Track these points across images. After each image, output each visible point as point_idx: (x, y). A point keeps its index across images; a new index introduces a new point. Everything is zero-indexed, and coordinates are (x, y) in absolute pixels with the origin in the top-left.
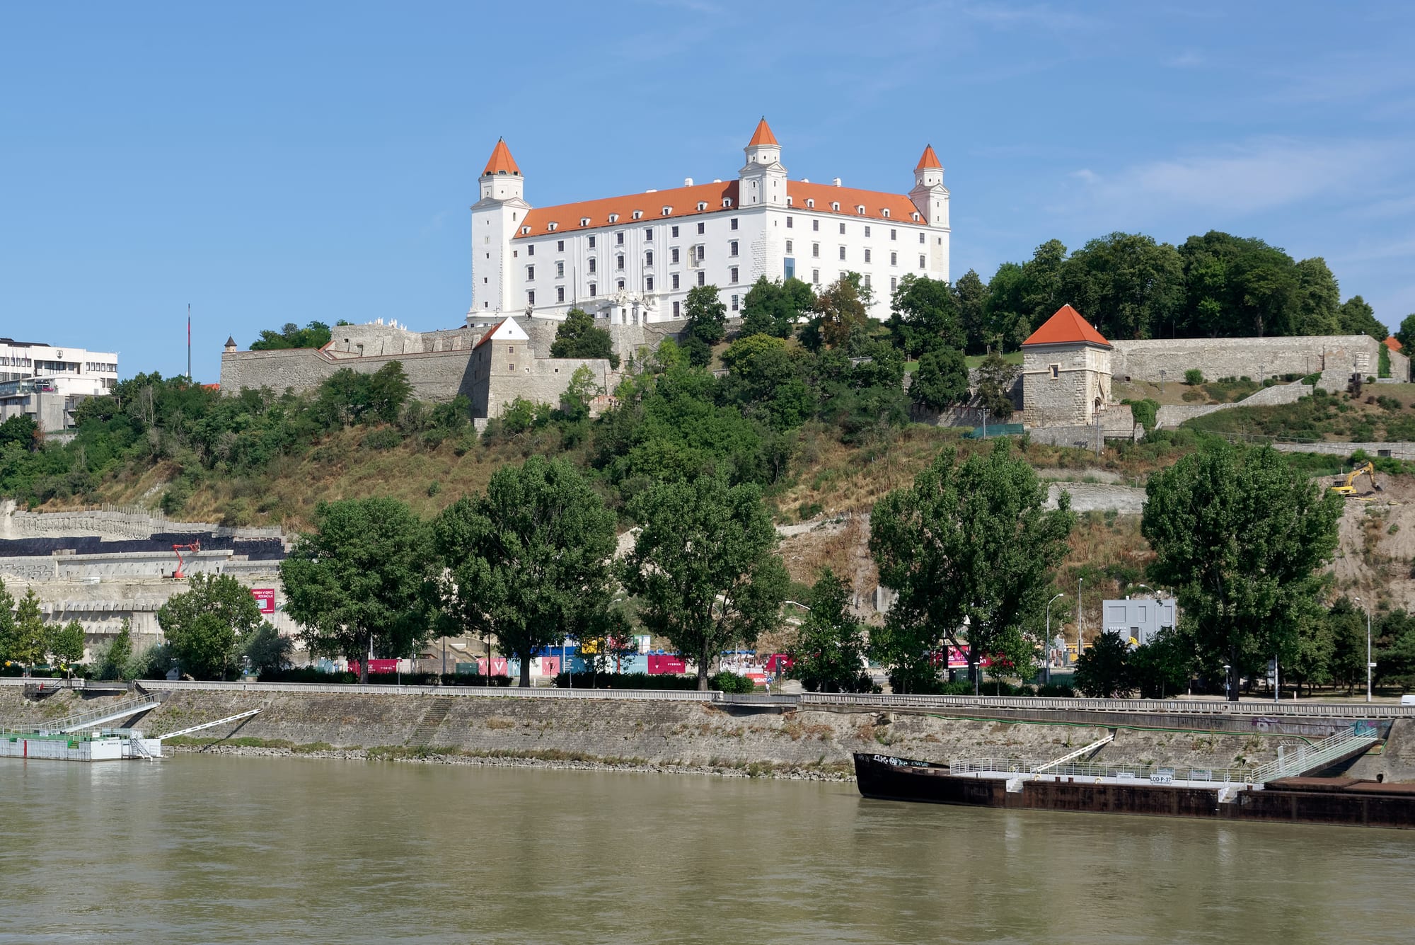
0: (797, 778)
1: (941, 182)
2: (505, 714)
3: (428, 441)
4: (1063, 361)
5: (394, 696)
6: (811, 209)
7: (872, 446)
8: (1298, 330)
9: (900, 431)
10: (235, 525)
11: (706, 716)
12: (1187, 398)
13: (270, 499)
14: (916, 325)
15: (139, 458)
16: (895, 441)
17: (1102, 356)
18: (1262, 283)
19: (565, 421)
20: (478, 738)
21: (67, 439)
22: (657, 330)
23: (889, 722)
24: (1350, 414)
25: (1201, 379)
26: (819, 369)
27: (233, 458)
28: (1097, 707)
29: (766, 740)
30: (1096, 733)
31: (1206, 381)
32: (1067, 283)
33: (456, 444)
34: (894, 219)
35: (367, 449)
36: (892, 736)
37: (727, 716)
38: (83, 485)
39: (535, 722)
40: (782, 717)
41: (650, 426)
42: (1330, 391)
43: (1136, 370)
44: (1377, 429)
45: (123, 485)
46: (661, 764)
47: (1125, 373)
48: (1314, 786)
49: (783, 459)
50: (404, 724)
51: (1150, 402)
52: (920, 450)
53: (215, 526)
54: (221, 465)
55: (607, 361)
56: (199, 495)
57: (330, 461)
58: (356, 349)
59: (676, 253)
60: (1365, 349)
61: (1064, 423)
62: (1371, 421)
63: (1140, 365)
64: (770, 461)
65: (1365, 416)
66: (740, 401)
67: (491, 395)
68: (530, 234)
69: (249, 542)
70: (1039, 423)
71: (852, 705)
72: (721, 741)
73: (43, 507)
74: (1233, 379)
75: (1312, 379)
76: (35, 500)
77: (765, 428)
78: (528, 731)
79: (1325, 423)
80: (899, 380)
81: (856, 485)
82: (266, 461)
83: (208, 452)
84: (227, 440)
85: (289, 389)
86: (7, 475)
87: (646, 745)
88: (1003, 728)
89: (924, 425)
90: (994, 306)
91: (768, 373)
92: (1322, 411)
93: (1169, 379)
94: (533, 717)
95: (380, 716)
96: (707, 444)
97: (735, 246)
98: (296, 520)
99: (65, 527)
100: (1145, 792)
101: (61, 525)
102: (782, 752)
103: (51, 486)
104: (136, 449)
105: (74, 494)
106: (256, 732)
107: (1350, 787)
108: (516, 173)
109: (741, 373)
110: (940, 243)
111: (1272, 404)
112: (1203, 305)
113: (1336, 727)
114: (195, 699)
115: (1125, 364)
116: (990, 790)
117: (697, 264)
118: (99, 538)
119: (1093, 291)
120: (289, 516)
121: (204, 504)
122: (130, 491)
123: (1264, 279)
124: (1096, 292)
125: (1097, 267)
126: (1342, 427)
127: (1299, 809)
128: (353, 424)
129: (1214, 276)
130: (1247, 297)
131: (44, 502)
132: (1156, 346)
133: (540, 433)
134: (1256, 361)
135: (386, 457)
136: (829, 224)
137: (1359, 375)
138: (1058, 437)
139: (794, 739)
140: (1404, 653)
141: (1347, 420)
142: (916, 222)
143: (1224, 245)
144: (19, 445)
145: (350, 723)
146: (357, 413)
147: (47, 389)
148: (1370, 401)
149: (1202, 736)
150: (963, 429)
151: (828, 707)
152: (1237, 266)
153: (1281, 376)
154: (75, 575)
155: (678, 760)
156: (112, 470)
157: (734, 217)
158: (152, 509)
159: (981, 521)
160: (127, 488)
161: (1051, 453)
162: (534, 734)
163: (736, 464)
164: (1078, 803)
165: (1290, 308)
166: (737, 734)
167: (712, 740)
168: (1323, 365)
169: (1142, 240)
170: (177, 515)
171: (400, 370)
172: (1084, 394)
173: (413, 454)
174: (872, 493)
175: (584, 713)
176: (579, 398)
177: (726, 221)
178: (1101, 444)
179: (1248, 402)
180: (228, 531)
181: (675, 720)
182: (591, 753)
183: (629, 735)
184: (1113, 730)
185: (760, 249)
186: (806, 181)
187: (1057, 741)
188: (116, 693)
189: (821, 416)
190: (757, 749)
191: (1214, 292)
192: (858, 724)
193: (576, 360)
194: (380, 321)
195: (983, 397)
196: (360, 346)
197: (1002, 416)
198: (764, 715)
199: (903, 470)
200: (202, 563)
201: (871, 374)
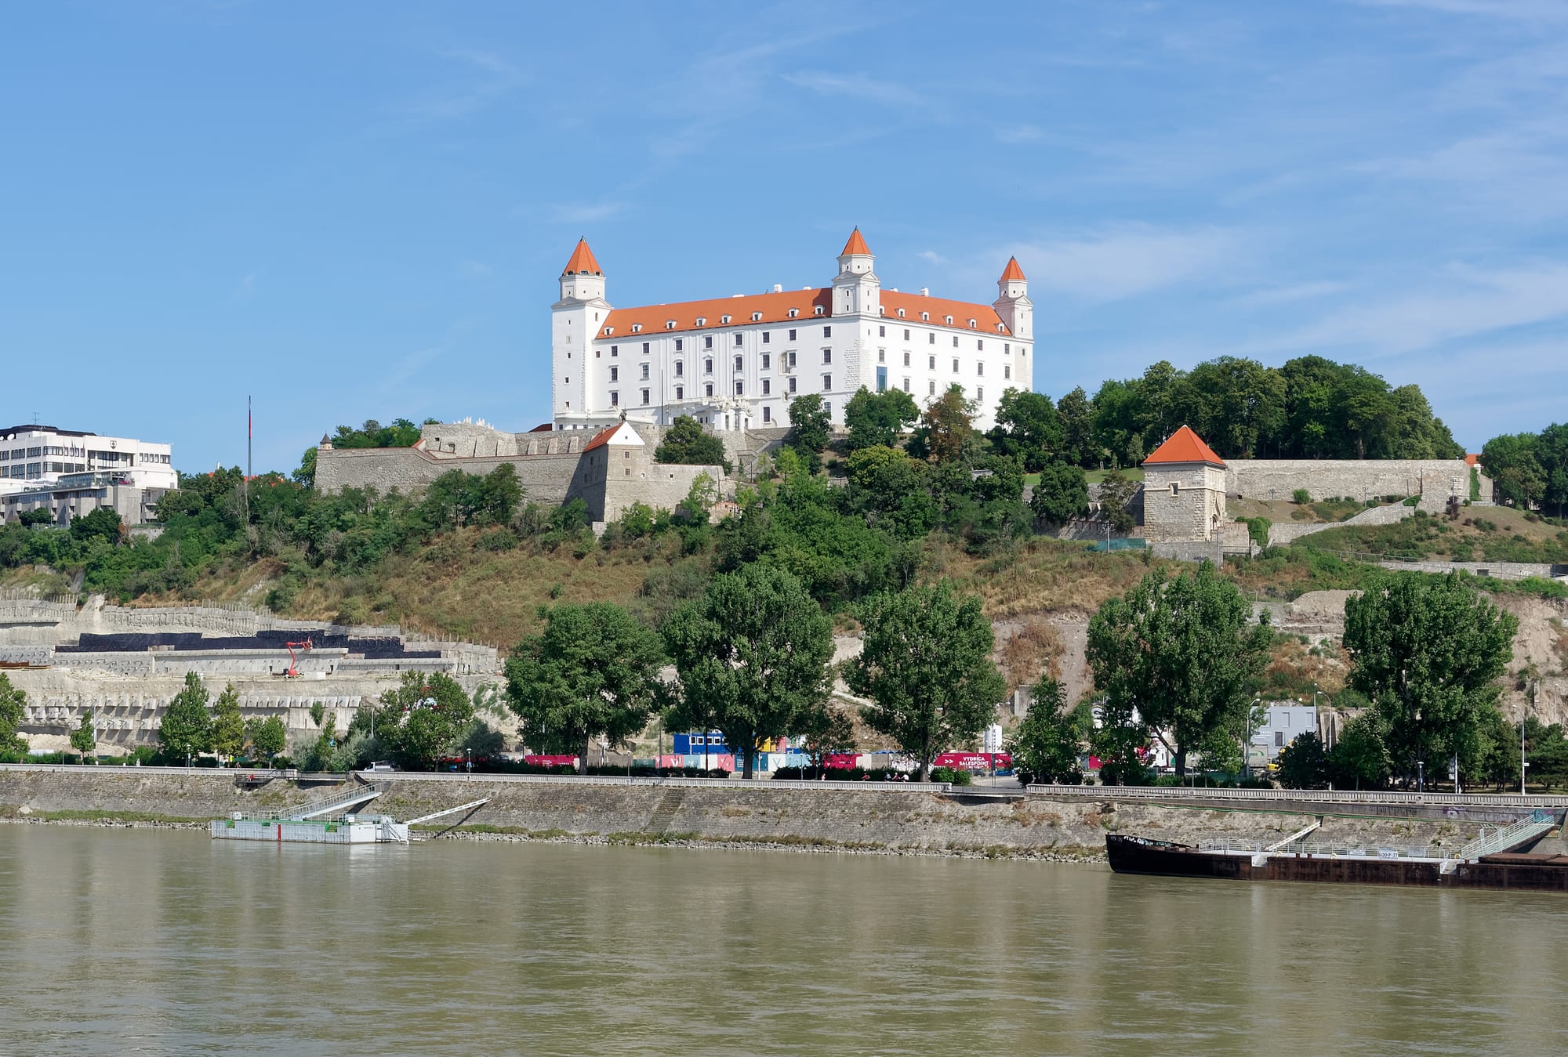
0: (1033, 859)
1: (1025, 294)
2: (739, 803)
3: (545, 543)
4: (1182, 480)
5: (624, 786)
6: (902, 319)
7: (998, 557)
8: (1395, 453)
9: (1024, 543)
10: (350, 623)
11: (937, 806)
12: (1296, 516)
13: (385, 598)
14: (1019, 437)
15: (237, 554)
16: (1020, 553)
17: (1218, 475)
18: (1365, 409)
19: (686, 527)
20: (715, 825)
21: (154, 534)
22: (759, 436)
23: (1113, 810)
24: (1449, 535)
25: (1307, 498)
26: (941, 481)
27: (341, 557)
28: (1303, 798)
29: (998, 827)
30: (1305, 820)
31: (1312, 501)
32: (1178, 404)
33: (574, 546)
34: (980, 330)
35: (483, 550)
36: (1118, 823)
37: (958, 806)
38: (178, 580)
39: (770, 811)
40: (1011, 806)
41: (777, 533)
42: (1430, 512)
43: (1246, 489)
44: (1475, 550)
45: (222, 582)
46: (900, 848)
47: (1236, 491)
48: (1522, 860)
49: (912, 568)
50: (639, 813)
51: (1262, 519)
52: (1046, 562)
53: (328, 624)
54: (329, 563)
55: (720, 468)
56: (308, 593)
57: (444, 561)
58: (449, 449)
59: (766, 358)
60: (1460, 473)
61: (1183, 539)
62: (1469, 542)
63: (1250, 483)
64: (900, 569)
65: (1464, 537)
66: (865, 511)
67: (607, 499)
68: (615, 334)
69: (366, 641)
70: (1159, 538)
71: (1076, 795)
72: (955, 828)
73: (136, 602)
74: (1338, 499)
75: (1413, 501)
76: (126, 594)
77: (890, 538)
78: (764, 818)
79: (1427, 542)
80: (1020, 494)
81: (985, 594)
82: (378, 559)
83: (312, 549)
84: (333, 538)
85: (394, 489)
86: (93, 569)
87: (882, 831)
88: (1220, 816)
89: (1047, 538)
90: (1103, 423)
91: (893, 484)
92: (1424, 532)
93: (1276, 497)
94: (768, 806)
95: (613, 804)
96: (835, 552)
97: (828, 354)
98: (415, 620)
99: (160, 623)
100: (1377, 865)
101: (157, 620)
102: (1014, 837)
103: (145, 581)
104: (233, 545)
105: (169, 589)
106: (488, 820)
107: (1552, 861)
108: (598, 274)
109: (862, 483)
110: (1024, 354)
111: (1376, 524)
112: (1308, 428)
113: (1517, 815)
114: (419, 789)
115: (1236, 483)
116: (1237, 865)
117: (788, 370)
118: (200, 635)
119: (1204, 412)
120: (407, 616)
121: (313, 602)
122: (230, 588)
123: (1367, 405)
124: (1206, 413)
125: (1206, 389)
126: (1443, 547)
127: (1510, 878)
128: (464, 525)
129: (1319, 400)
130: (1351, 422)
131: (135, 598)
132: (1265, 466)
133: (660, 538)
134: (1359, 482)
135: (503, 559)
136: (920, 333)
137: (1456, 498)
138: (1179, 552)
139: (1024, 826)
140: (1549, 755)
141: (1447, 540)
142: (1001, 333)
143: (1322, 369)
144: (104, 539)
145: (584, 811)
146: (469, 514)
147: (123, 482)
148: (1467, 523)
149: (1400, 822)
150: (1086, 542)
151: (1055, 797)
152: (1340, 392)
153: (1382, 497)
154: (173, 671)
155: (915, 845)
156: (208, 566)
157: (827, 325)
158: (257, 606)
159: (1196, 633)
160: (226, 584)
161: (1173, 567)
162: (772, 821)
163: (865, 572)
164: (1316, 875)
165: (1389, 433)
166: (970, 821)
167: (946, 827)
168: (1421, 487)
169: (1250, 364)
170: (285, 613)
171: (512, 472)
172: (1203, 511)
173: (531, 556)
174: (1001, 602)
175: (818, 803)
176: (699, 504)
177: (818, 328)
178: (1220, 560)
179: (1355, 521)
180: (341, 630)
181: (909, 808)
182: (829, 838)
183: (865, 823)
184: (1320, 818)
185: (854, 356)
186: (896, 290)
187: (1270, 827)
188: (335, 783)
189: (946, 526)
190: (991, 834)
191: (1318, 416)
192: (1084, 813)
193: (691, 466)
194: (469, 420)
195: (1106, 513)
196: (452, 445)
197: (1123, 531)
198: (995, 805)
199: (1030, 581)
200: (314, 660)
201: (993, 487)
